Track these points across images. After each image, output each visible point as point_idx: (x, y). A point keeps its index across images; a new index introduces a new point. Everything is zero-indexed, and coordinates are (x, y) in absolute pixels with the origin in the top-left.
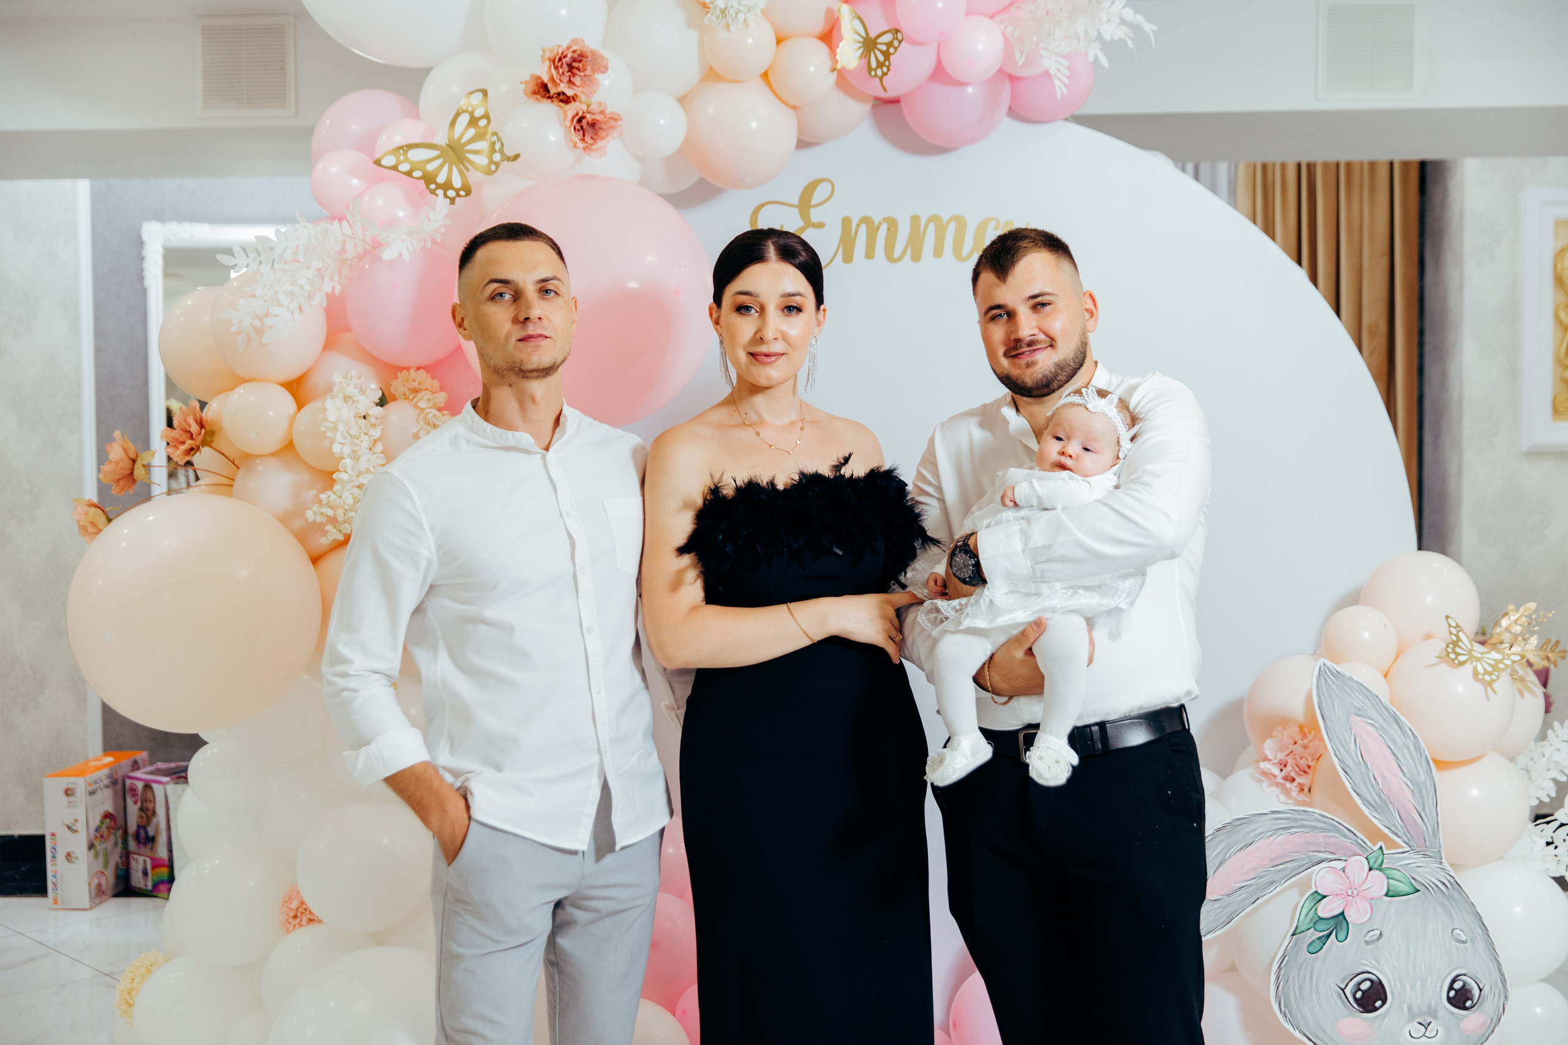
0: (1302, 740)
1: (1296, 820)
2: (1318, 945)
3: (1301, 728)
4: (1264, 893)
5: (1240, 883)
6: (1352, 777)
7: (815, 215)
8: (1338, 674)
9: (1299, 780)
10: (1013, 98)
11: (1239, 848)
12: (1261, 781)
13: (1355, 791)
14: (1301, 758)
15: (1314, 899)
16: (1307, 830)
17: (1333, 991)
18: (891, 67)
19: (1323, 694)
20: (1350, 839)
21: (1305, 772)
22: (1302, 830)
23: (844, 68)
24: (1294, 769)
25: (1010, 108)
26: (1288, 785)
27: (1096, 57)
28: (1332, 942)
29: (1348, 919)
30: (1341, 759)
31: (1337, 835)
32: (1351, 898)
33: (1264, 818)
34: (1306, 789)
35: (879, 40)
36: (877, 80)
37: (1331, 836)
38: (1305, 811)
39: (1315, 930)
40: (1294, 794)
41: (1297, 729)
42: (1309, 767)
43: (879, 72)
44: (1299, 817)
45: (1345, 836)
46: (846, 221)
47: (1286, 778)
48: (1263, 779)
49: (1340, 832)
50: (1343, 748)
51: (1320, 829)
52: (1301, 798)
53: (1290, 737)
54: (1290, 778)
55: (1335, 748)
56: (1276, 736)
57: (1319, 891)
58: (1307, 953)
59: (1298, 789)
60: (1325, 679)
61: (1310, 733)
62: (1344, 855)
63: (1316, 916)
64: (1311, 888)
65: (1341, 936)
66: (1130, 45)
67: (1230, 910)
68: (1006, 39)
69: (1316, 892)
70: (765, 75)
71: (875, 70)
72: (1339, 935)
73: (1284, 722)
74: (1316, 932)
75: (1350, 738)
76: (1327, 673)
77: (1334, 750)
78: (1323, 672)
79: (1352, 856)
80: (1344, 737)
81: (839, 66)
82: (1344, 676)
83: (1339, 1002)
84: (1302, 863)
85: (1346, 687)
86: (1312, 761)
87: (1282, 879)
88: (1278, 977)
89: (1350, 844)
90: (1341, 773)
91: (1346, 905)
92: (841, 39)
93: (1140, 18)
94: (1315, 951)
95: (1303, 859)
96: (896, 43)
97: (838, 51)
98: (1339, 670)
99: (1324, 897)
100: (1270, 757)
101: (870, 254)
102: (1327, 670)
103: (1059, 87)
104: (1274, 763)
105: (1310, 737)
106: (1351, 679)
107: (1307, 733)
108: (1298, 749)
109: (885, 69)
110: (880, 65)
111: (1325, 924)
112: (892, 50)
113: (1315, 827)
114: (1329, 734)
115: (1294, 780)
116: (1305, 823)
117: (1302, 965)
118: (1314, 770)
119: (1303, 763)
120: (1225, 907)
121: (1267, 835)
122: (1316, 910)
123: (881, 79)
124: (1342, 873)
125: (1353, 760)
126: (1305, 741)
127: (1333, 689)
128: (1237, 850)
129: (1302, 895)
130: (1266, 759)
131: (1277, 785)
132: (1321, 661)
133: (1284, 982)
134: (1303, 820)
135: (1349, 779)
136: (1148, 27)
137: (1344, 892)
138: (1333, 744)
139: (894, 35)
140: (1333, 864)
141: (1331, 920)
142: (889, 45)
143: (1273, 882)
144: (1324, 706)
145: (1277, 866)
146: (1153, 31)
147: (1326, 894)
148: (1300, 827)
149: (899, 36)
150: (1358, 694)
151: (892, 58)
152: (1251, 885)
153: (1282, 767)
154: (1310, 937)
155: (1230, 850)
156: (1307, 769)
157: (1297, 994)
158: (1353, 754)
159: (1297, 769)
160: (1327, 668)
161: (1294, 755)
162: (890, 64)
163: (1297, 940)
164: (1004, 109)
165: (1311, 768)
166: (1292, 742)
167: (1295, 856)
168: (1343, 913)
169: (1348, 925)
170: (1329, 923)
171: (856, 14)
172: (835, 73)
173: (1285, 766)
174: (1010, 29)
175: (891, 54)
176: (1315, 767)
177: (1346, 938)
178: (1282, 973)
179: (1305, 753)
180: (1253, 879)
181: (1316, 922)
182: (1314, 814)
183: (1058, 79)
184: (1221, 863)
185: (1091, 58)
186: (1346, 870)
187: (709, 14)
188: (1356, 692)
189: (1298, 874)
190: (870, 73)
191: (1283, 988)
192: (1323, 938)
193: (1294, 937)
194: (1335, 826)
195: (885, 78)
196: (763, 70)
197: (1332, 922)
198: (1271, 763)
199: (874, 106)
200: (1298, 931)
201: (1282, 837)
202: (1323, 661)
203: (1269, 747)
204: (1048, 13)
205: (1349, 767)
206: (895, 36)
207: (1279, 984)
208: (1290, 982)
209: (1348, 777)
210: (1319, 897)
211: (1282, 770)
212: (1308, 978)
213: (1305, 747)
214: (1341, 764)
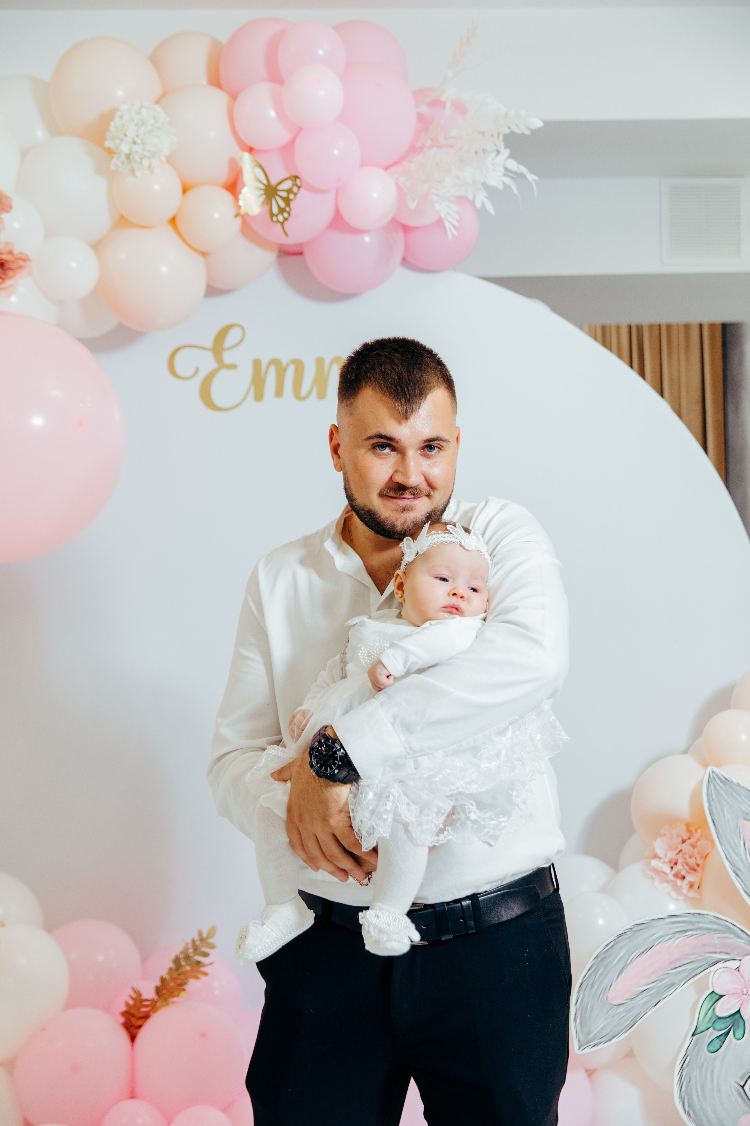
0: (689, 838)
1: (692, 923)
2: (717, 1044)
3: (688, 826)
4: (665, 996)
5: (641, 986)
6: (743, 879)
7: (228, 357)
8: (727, 781)
9: (689, 878)
10: (407, 249)
11: (640, 952)
12: (653, 879)
13: (746, 892)
14: (691, 857)
15: (712, 999)
16: (703, 932)
17: (733, 1089)
18: (292, 213)
19: (713, 800)
20: (743, 939)
21: (695, 870)
22: (698, 932)
23: (247, 214)
24: (683, 866)
25: (404, 259)
26: (679, 882)
27: (483, 205)
28: (731, 1041)
29: (745, 1017)
30: (732, 863)
31: (731, 936)
32: (746, 996)
33: (662, 922)
34: (696, 886)
35: (280, 187)
36: (279, 226)
37: (726, 937)
38: (700, 914)
39: (714, 1029)
40: (685, 891)
41: (684, 827)
42: (698, 865)
43: (281, 218)
44: (694, 920)
45: (738, 937)
46: (257, 363)
47: (676, 875)
48: (654, 876)
49: (733, 932)
50: (733, 850)
51: (715, 930)
52: (692, 894)
53: (679, 836)
54: (680, 875)
55: (726, 852)
56: (664, 835)
57: (717, 991)
58: (707, 1053)
59: (688, 886)
60: (714, 786)
61: (696, 832)
62: (738, 955)
63: (714, 1016)
64: (708, 988)
65: (739, 1034)
66: (515, 191)
67: (633, 1013)
68: (399, 188)
69: (713, 992)
70: (173, 221)
71: (277, 216)
72: (737, 1033)
73: (672, 821)
74: (715, 1032)
75: (739, 842)
76: (716, 781)
77: (726, 855)
78: (712, 779)
79: (746, 955)
80: (734, 841)
81: (242, 212)
82: (732, 783)
83: (739, 1100)
84: (699, 964)
85: (734, 794)
86: (701, 858)
87: (681, 980)
88: (681, 1078)
89: (743, 944)
90: (733, 875)
91: (742, 1005)
92: (244, 185)
93: (523, 169)
94: (714, 1049)
95: (700, 961)
96: (295, 189)
97: (241, 197)
98: (727, 776)
99: (721, 996)
100: (661, 855)
101: (279, 392)
102: (716, 778)
103: (450, 229)
104: (665, 862)
105: (697, 835)
106: (738, 785)
107: (694, 831)
108: (686, 847)
109: (286, 215)
110: (281, 211)
111: (724, 1023)
112: (291, 196)
113: (710, 929)
114: (720, 838)
115: (684, 878)
116: (701, 925)
117: (703, 1064)
118: (703, 867)
119: (692, 862)
120: (628, 1011)
121: (666, 939)
122: (714, 1009)
123: (282, 224)
124: (736, 972)
125: (743, 862)
126: (693, 840)
127: (722, 795)
128: (637, 955)
129: (700, 995)
130: (656, 856)
131: (668, 881)
132: (710, 769)
133: (687, 1081)
134: (698, 922)
135: (740, 881)
136: (531, 177)
137: (739, 991)
138: (723, 849)
139: (293, 180)
140: (728, 964)
141: (728, 1019)
142: (289, 191)
143: (673, 984)
144: (714, 811)
145: (676, 968)
146: (534, 180)
147: (722, 994)
148: (696, 929)
149: (298, 182)
150: (745, 799)
151: (292, 204)
152: (652, 988)
153: (672, 864)
154: (709, 1037)
155: (631, 955)
156: (696, 867)
157: (700, 1094)
158: (744, 857)
159: (687, 868)
160: (717, 775)
161: (684, 854)
162: (290, 209)
163: (697, 1040)
164: (398, 258)
165: (701, 866)
166: (680, 840)
167: (692, 958)
168: (739, 1011)
169: (745, 1024)
170: (726, 1022)
171: (257, 162)
172: (239, 220)
173: (676, 864)
174: (402, 179)
175: (291, 200)
176: (703, 864)
177: (743, 1036)
178: (684, 1074)
179: (694, 852)
180: (653, 982)
181: (714, 1021)
182: (709, 917)
183: (449, 222)
184: (623, 968)
185: (478, 205)
186: (741, 969)
187: (115, 160)
188: (743, 797)
189: (696, 975)
190: (272, 219)
191: (686, 1088)
192: (722, 1037)
193: (695, 1037)
194: (729, 927)
195: (286, 224)
196: (170, 216)
197: (729, 1021)
198: (662, 860)
199: (279, 257)
200: (698, 1031)
201: (680, 939)
202: (712, 769)
203: (660, 846)
204: (437, 164)
205: (740, 870)
206: (294, 182)
207: (683, 1083)
208: (693, 1081)
209: (739, 879)
210: (717, 997)
211: (672, 868)
212: (709, 1076)
213: (694, 846)
214: (732, 867)
